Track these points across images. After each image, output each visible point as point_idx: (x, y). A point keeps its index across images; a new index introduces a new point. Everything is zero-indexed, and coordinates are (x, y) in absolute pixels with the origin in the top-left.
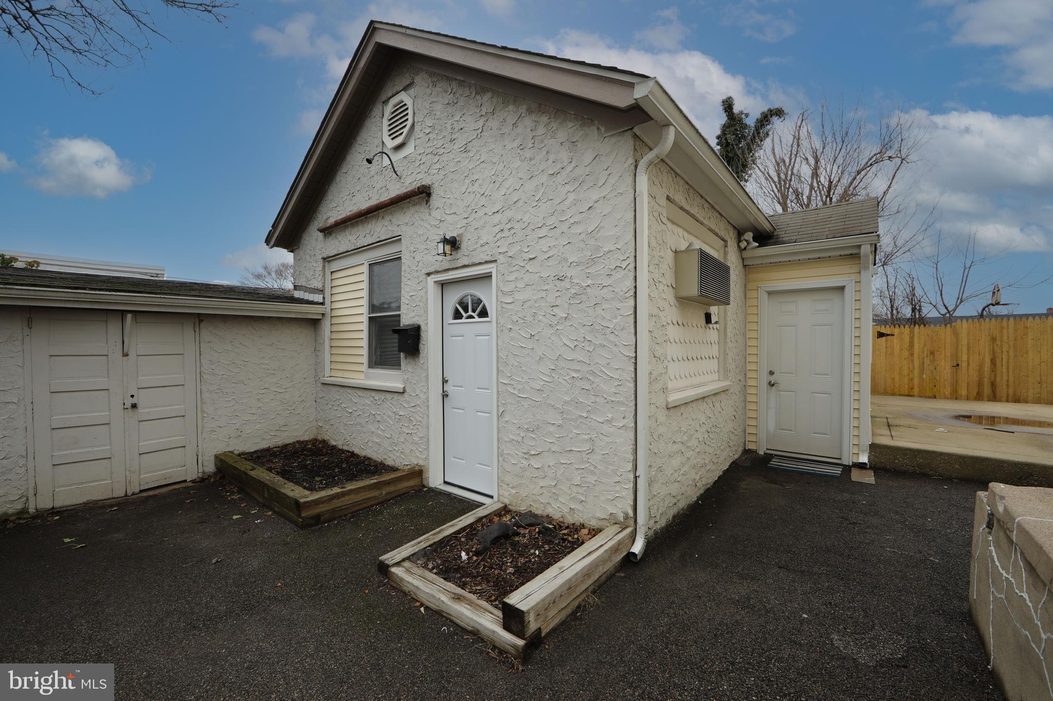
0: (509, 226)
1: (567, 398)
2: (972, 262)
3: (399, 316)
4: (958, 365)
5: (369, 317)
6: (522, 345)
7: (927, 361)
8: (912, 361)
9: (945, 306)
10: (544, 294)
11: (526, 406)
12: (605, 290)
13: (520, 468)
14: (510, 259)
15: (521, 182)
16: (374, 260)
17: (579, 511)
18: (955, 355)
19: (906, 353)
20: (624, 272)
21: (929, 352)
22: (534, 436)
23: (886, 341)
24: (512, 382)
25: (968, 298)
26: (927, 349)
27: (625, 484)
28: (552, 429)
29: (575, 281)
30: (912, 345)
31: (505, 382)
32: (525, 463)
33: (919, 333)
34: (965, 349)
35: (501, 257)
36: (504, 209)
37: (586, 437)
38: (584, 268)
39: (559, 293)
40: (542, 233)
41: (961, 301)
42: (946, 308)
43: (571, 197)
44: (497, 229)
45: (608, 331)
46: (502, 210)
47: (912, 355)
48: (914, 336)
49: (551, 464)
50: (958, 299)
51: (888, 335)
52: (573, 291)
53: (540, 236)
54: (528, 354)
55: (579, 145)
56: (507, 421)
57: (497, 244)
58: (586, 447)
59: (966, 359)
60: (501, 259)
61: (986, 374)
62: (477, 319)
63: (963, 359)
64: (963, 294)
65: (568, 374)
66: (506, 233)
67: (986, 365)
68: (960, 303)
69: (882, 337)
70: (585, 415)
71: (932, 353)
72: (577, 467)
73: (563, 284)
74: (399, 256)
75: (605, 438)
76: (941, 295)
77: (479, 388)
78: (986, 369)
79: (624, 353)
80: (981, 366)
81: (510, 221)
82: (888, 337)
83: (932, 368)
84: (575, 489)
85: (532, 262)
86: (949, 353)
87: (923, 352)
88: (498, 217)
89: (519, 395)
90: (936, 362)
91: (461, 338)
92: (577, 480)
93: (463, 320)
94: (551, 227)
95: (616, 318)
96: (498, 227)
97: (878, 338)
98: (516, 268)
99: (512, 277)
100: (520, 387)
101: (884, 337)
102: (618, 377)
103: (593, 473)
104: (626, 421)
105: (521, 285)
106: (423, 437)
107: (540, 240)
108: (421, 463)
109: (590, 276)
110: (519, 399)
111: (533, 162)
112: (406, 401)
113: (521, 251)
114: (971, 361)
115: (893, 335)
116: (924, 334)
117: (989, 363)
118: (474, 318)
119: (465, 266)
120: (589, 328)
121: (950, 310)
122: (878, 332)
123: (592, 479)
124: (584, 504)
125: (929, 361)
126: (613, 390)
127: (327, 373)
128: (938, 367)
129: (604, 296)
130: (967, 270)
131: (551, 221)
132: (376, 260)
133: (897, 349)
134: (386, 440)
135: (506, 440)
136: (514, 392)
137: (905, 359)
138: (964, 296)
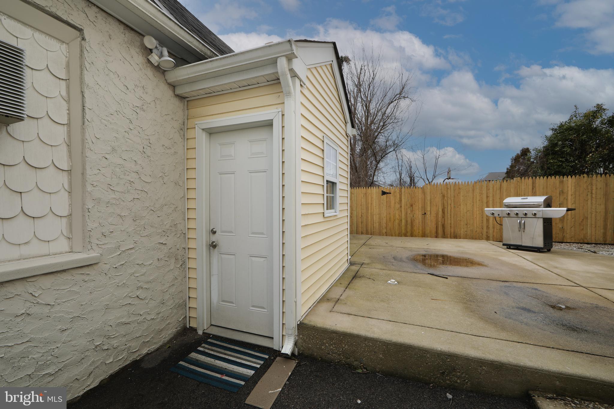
2: (439, 155)
4: (425, 213)
7: (409, 211)
8: (401, 211)
9: (428, 179)
18: (424, 207)
19: (398, 206)
21: (410, 205)
23: (387, 197)
25: (437, 175)
26: (409, 203)
30: (401, 200)
33: (404, 192)
34: (429, 203)
41: (435, 177)
42: (428, 180)
47: (401, 207)
48: (402, 193)
50: (433, 176)
51: (388, 193)
59: (430, 210)
61: (440, 219)
63: (428, 210)
64: (435, 173)
67: (440, 214)
68: (434, 178)
69: (384, 194)
71: (412, 206)
76: (426, 173)
78: (440, 216)
80: (437, 214)
82: (388, 194)
83: (411, 216)
86: (420, 206)
87: (407, 205)
90: (414, 212)
97: (382, 195)
101: (385, 195)
114: (432, 210)
115: (390, 193)
116: (407, 193)
117: (441, 212)
121: (430, 182)
122: (382, 191)
125: (410, 211)
128: (415, 215)
130: (437, 160)
133: (393, 202)
137: (397, 210)
138: (437, 173)
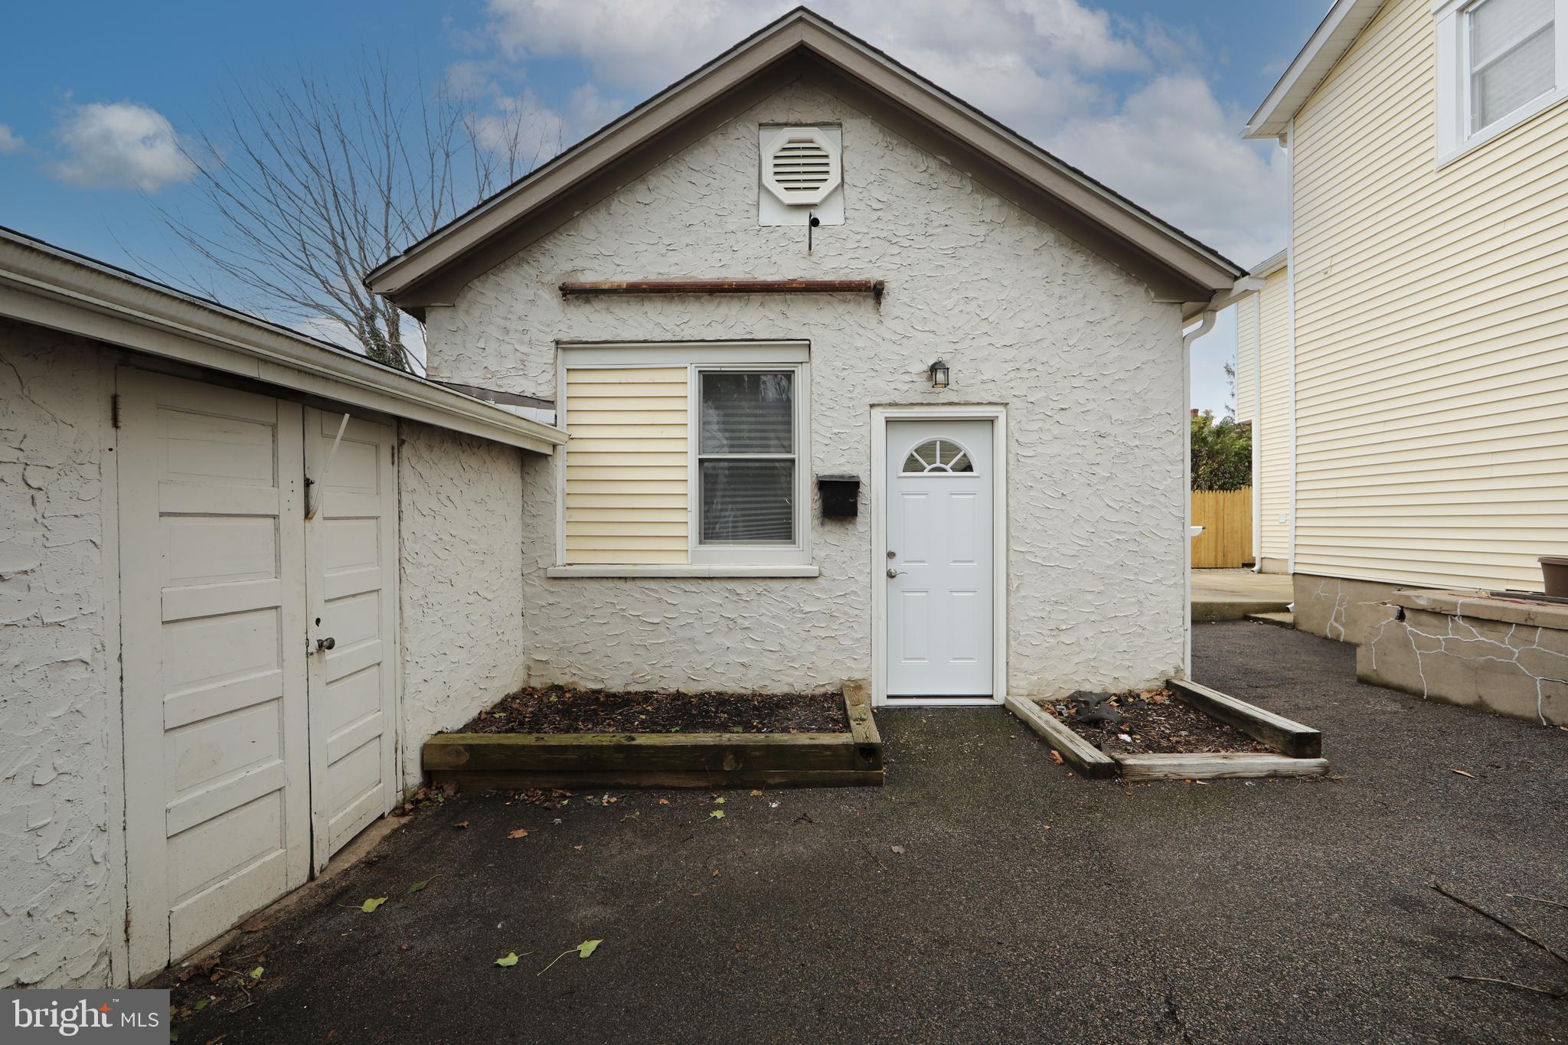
0: (1028, 366)
1: (1110, 562)
3: (793, 461)
5: (699, 459)
6: (1049, 506)
10: (1080, 450)
11: (1054, 576)
12: (1155, 452)
13: (1046, 648)
14: (1031, 405)
15: (1048, 319)
16: (718, 367)
17: (1125, 678)
20: (1174, 437)
22: (1066, 608)
24: (1032, 549)
27: (1177, 639)
28: (1089, 597)
29: (1121, 440)
31: (1022, 550)
32: (1053, 641)
35: (1015, 400)
36: (1021, 345)
37: (1133, 600)
38: (1130, 427)
39: (1100, 451)
40: (1077, 383)
43: (1115, 352)
44: (1010, 366)
45: (1157, 492)
46: (1018, 346)
49: (1089, 636)
52: (1118, 450)
53: (1075, 386)
54: (1057, 517)
55: (1124, 301)
56: (1024, 597)
57: (1011, 384)
58: (1134, 610)
60: (1015, 403)
62: (951, 473)
65: (1111, 537)
66: (1024, 374)
70: (1132, 578)
72: (1121, 632)
73: (1105, 441)
74: (793, 369)
75: (1154, 598)
77: (955, 561)
79: (1175, 514)
81: (1030, 360)
84: (1119, 656)
85: (1063, 412)
88: (1009, 353)
89: (1044, 564)
91: (924, 497)
92: (1123, 646)
93: (925, 473)
94: (1089, 378)
95: (1165, 479)
96: (1012, 364)
98: (1041, 416)
99: (1035, 426)
100: (1044, 554)
102: (1168, 537)
103: (1141, 635)
104: (1176, 578)
105: (1046, 437)
106: (862, 638)
107: (1074, 390)
108: (857, 676)
109: (1138, 436)
110: (1044, 568)
111: (1063, 301)
112: (823, 590)
113: (1047, 398)
118: (945, 470)
119: (951, 404)
120: (1136, 489)
123: (1140, 642)
124: (1130, 669)
126: (1164, 550)
127: (562, 558)
129: (1154, 458)
131: (1091, 372)
132: (723, 367)
134: (765, 657)
135: (1022, 618)
136: (1036, 561)
